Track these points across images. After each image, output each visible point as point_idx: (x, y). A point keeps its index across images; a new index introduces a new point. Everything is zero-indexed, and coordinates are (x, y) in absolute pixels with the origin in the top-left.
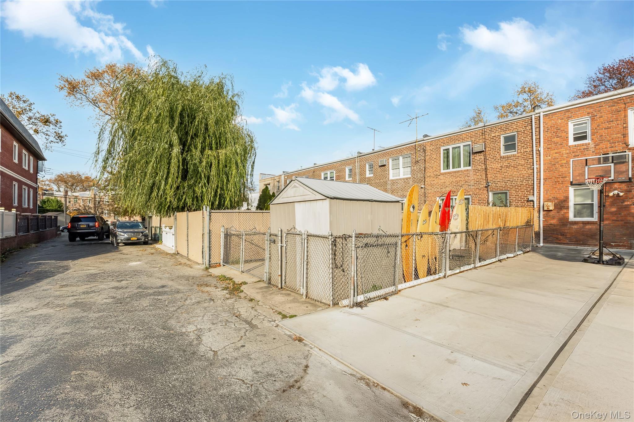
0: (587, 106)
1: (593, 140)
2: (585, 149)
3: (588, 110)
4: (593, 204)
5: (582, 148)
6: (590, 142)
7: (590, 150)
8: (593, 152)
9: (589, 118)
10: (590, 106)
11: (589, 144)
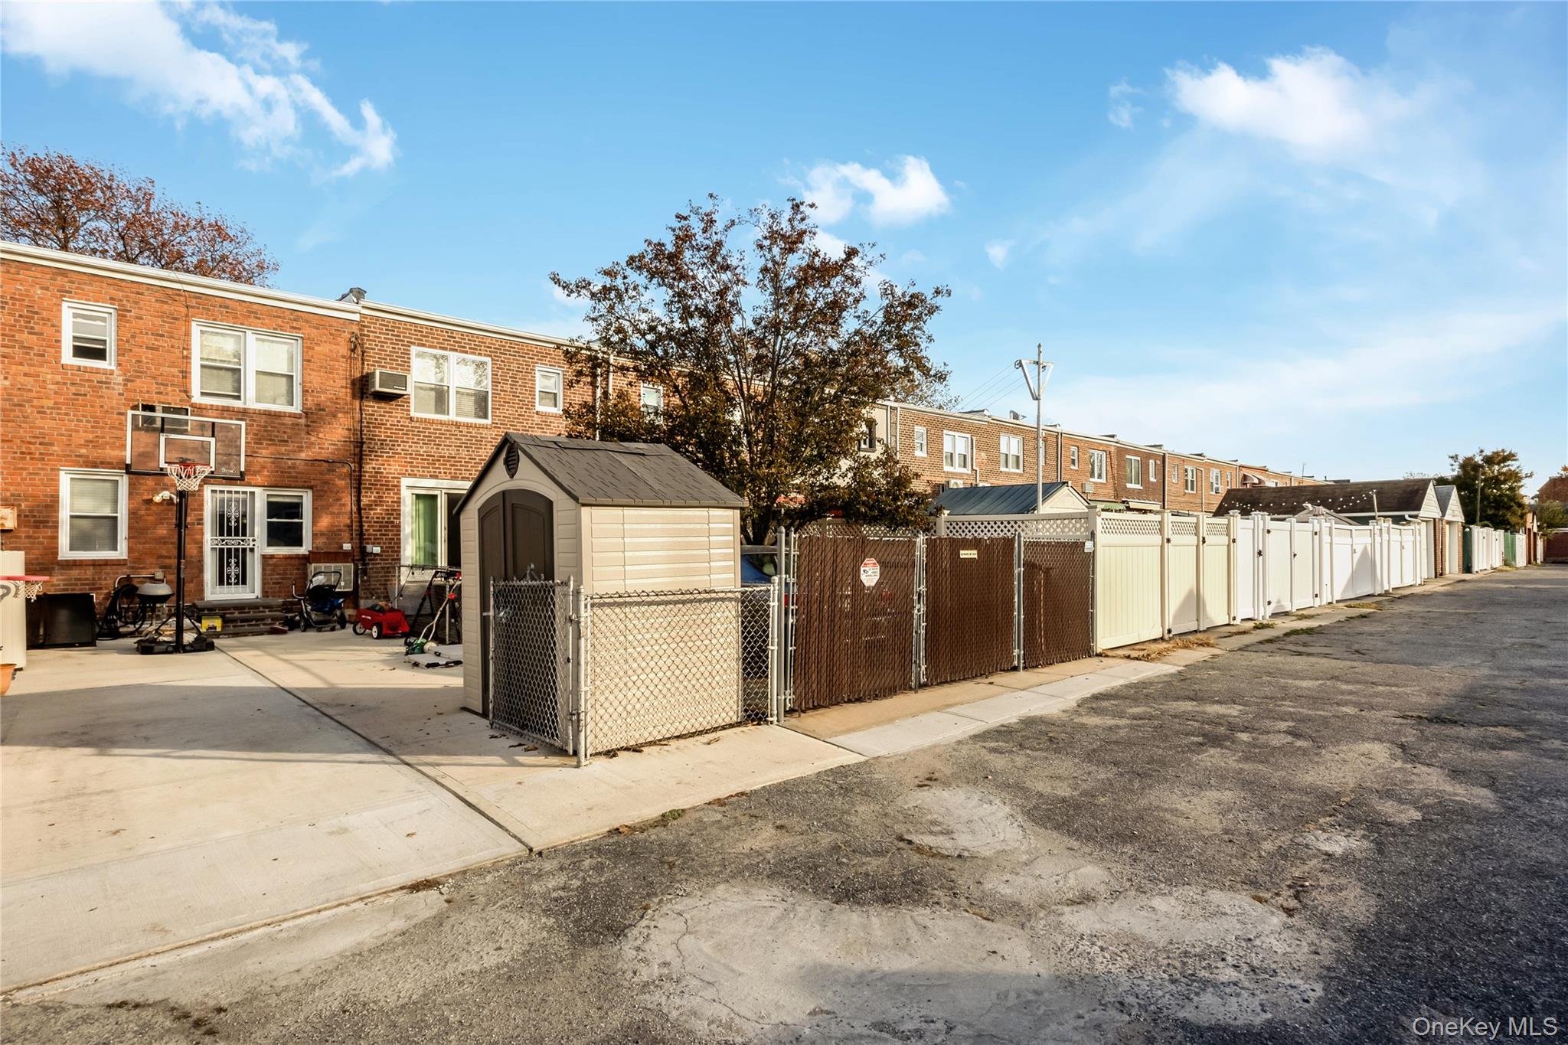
0: (110, 281)
1: (119, 365)
2: (101, 382)
3: (112, 291)
4: (116, 518)
5: (96, 378)
6: (113, 367)
7: (114, 389)
8: (119, 394)
9: (112, 311)
10: (116, 283)
11: (112, 373)
